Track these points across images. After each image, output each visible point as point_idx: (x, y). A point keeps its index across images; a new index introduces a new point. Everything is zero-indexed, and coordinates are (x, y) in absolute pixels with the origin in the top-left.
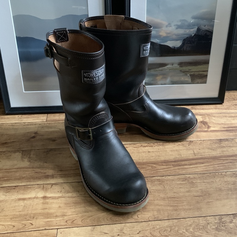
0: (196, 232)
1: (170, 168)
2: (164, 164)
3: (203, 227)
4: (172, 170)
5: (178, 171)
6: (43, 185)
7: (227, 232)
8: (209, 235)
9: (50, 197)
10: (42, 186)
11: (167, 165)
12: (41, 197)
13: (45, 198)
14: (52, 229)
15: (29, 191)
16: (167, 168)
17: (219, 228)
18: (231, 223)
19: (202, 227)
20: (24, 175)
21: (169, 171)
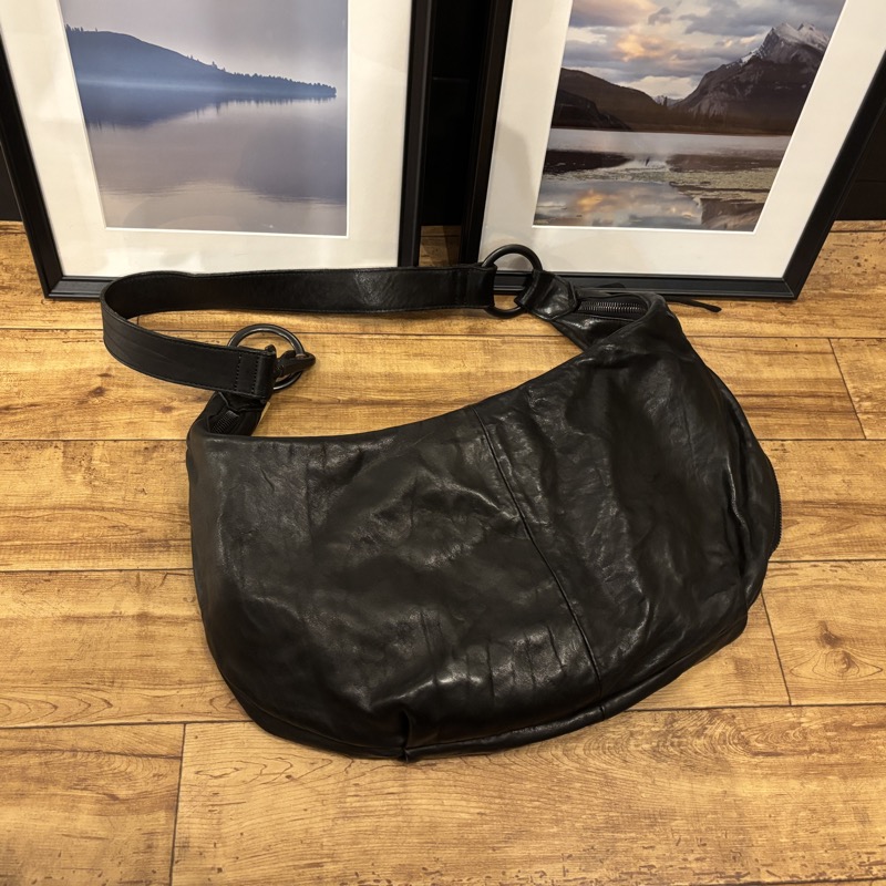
0: (594, 758)
3: (616, 744)
6: (136, 573)
7: (682, 764)
8: (629, 769)
9: (160, 618)
10: (133, 576)
12: (133, 616)
13: (143, 617)
14: (168, 723)
15: (95, 592)
17: (661, 749)
18: (699, 737)
19: (612, 745)
20: (76, 535)
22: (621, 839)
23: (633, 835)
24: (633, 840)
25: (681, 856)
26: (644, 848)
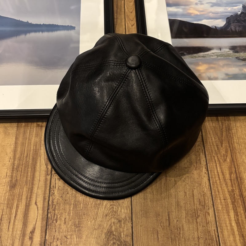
1: (226, 184)
2: (234, 176)
4: (221, 187)
5: (220, 197)
11: (231, 180)
16: (225, 180)
21: (218, 182)
22: (70, 208)
23: (71, 214)
24: (69, 214)
25: (60, 238)
26: (65, 219)
